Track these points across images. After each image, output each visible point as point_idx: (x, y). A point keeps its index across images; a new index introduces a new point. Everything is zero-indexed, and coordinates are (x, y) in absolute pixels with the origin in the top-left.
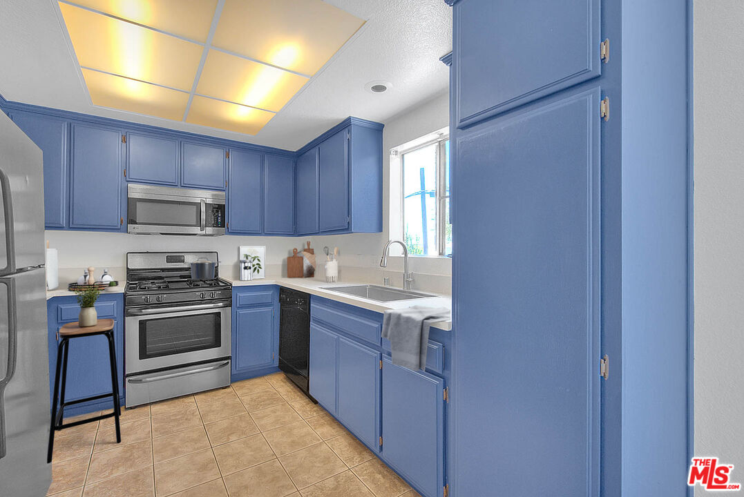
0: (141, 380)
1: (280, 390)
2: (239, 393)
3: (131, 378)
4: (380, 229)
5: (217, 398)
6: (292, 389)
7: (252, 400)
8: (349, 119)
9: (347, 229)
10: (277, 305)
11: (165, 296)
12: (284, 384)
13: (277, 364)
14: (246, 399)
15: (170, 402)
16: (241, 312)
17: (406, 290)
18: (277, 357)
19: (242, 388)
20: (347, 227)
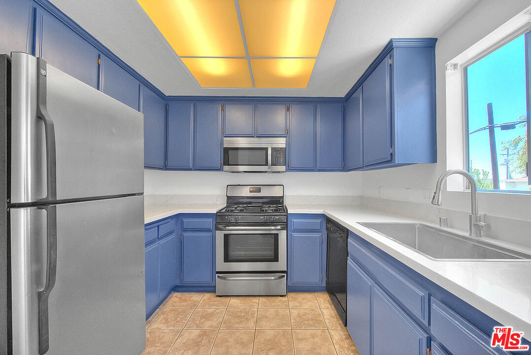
0: (225, 278)
1: (325, 311)
2: (291, 304)
3: (220, 275)
4: (434, 159)
5: (273, 304)
6: (336, 315)
7: (299, 315)
8: (391, 42)
9: (390, 161)
10: (325, 232)
11: (240, 217)
12: (330, 306)
13: (324, 285)
14: (295, 312)
15: (243, 298)
16: (295, 235)
17: (474, 237)
18: (325, 279)
19: (294, 299)
20: (389, 159)
